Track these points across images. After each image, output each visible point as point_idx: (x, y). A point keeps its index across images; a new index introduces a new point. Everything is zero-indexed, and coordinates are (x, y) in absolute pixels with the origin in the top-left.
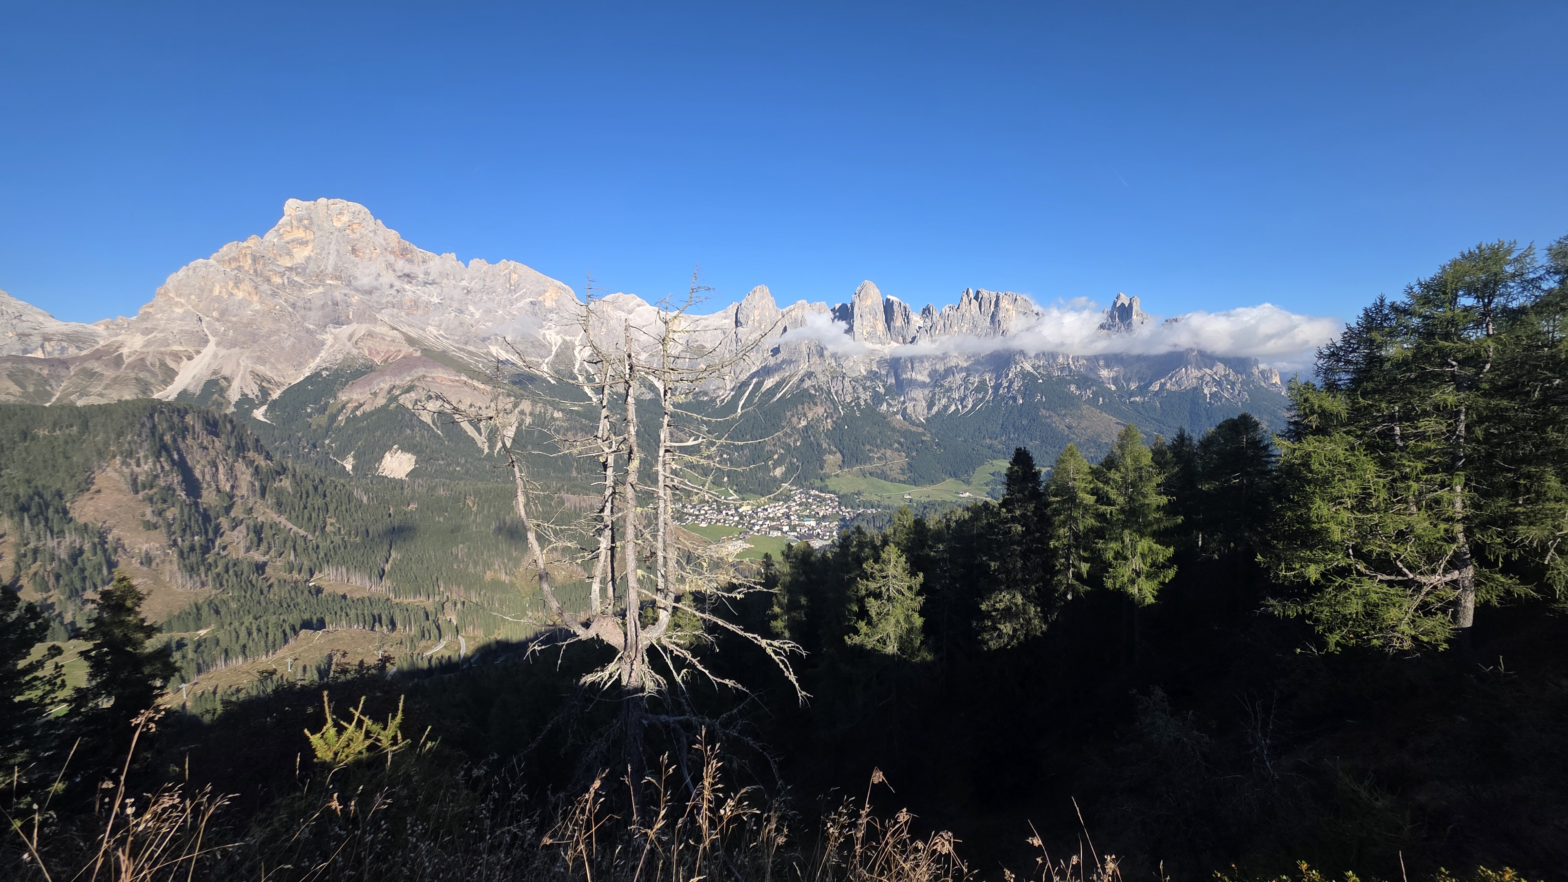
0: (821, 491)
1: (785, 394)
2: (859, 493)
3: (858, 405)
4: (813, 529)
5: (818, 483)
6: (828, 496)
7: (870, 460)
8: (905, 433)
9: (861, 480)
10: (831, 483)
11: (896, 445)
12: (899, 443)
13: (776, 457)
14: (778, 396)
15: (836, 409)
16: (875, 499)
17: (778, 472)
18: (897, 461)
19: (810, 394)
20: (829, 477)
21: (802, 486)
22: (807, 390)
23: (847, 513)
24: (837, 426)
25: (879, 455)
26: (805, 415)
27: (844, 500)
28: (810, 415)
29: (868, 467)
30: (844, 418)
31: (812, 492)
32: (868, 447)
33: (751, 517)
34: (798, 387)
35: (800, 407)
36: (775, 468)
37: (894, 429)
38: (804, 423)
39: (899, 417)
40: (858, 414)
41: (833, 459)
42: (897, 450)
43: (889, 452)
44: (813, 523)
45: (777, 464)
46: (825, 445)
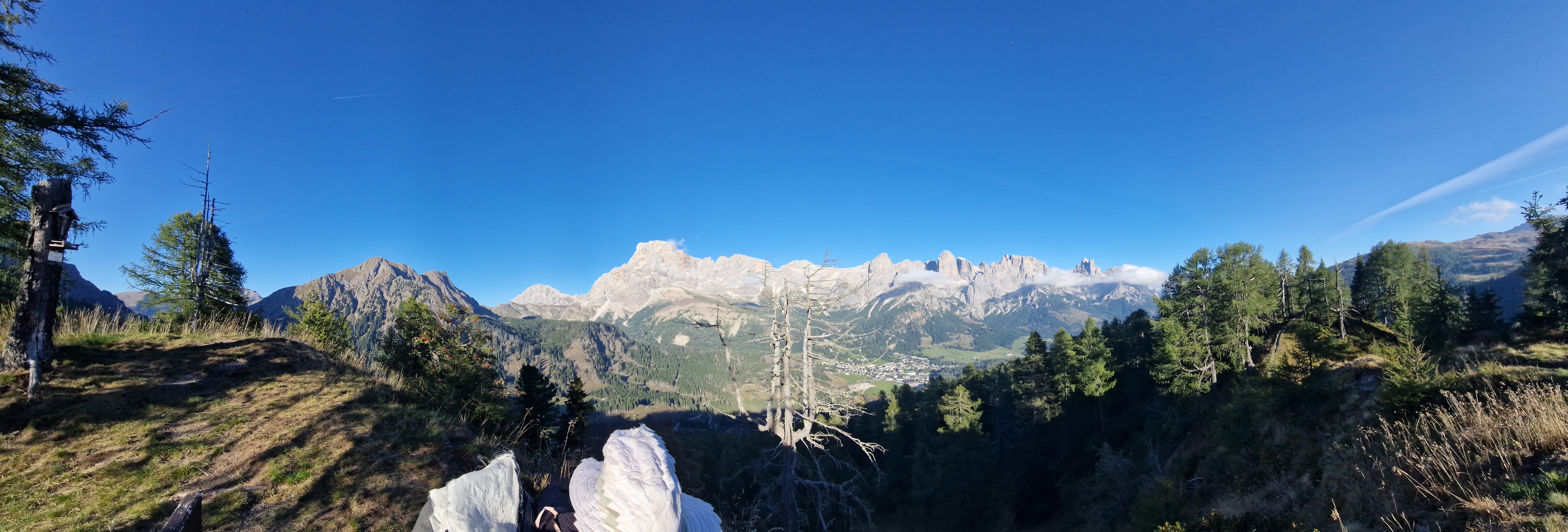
0: (919, 356)
1: (896, 307)
2: (942, 357)
3: (942, 311)
4: (914, 377)
5: (917, 352)
6: (923, 359)
7: (950, 340)
8: (971, 325)
9: (944, 350)
10: (925, 352)
11: (967, 331)
12: (969, 330)
13: (890, 339)
14: (892, 307)
15: (927, 313)
16: (953, 360)
17: (892, 346)
18: (967, 340)
19: (912, 307)
20: (923, 349)
21: (907, 354)
22: (910, 304)
23: (936, 367)
24: (928, 323)
25: (956, 337)
26: (909, 317)
27: (932, 361)
28: (912, 317)
29: (948, 343)
30: (932, 318)
31: (913, 357)
32: (948, 333)
33: (875, 370)
34: (904, 303)
35: (906, 313)
36: (889, 344)
37: (965, 323)
38: (908, 321)
39: (968, 317)
40: (942, 316)
41: (926, 340)
42: (967, 334)
43: (962, 335)
44: (914, 374)
45: (891, 342)
46: (922, 332)
